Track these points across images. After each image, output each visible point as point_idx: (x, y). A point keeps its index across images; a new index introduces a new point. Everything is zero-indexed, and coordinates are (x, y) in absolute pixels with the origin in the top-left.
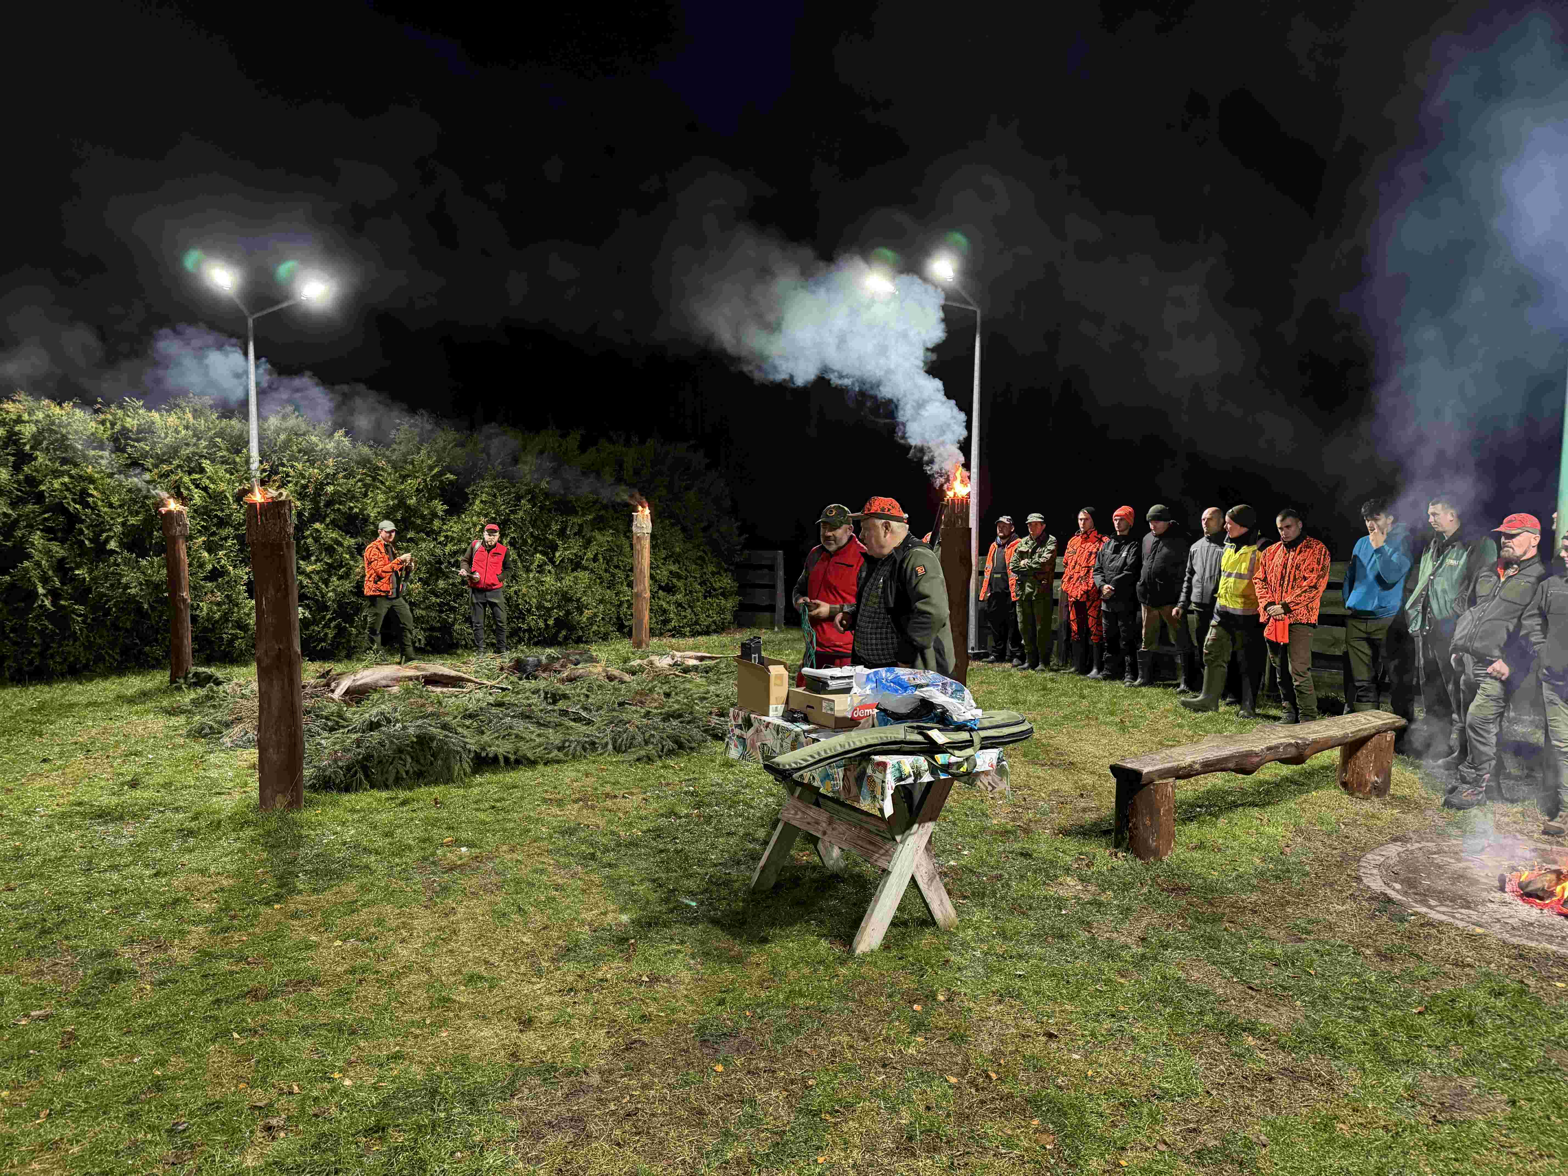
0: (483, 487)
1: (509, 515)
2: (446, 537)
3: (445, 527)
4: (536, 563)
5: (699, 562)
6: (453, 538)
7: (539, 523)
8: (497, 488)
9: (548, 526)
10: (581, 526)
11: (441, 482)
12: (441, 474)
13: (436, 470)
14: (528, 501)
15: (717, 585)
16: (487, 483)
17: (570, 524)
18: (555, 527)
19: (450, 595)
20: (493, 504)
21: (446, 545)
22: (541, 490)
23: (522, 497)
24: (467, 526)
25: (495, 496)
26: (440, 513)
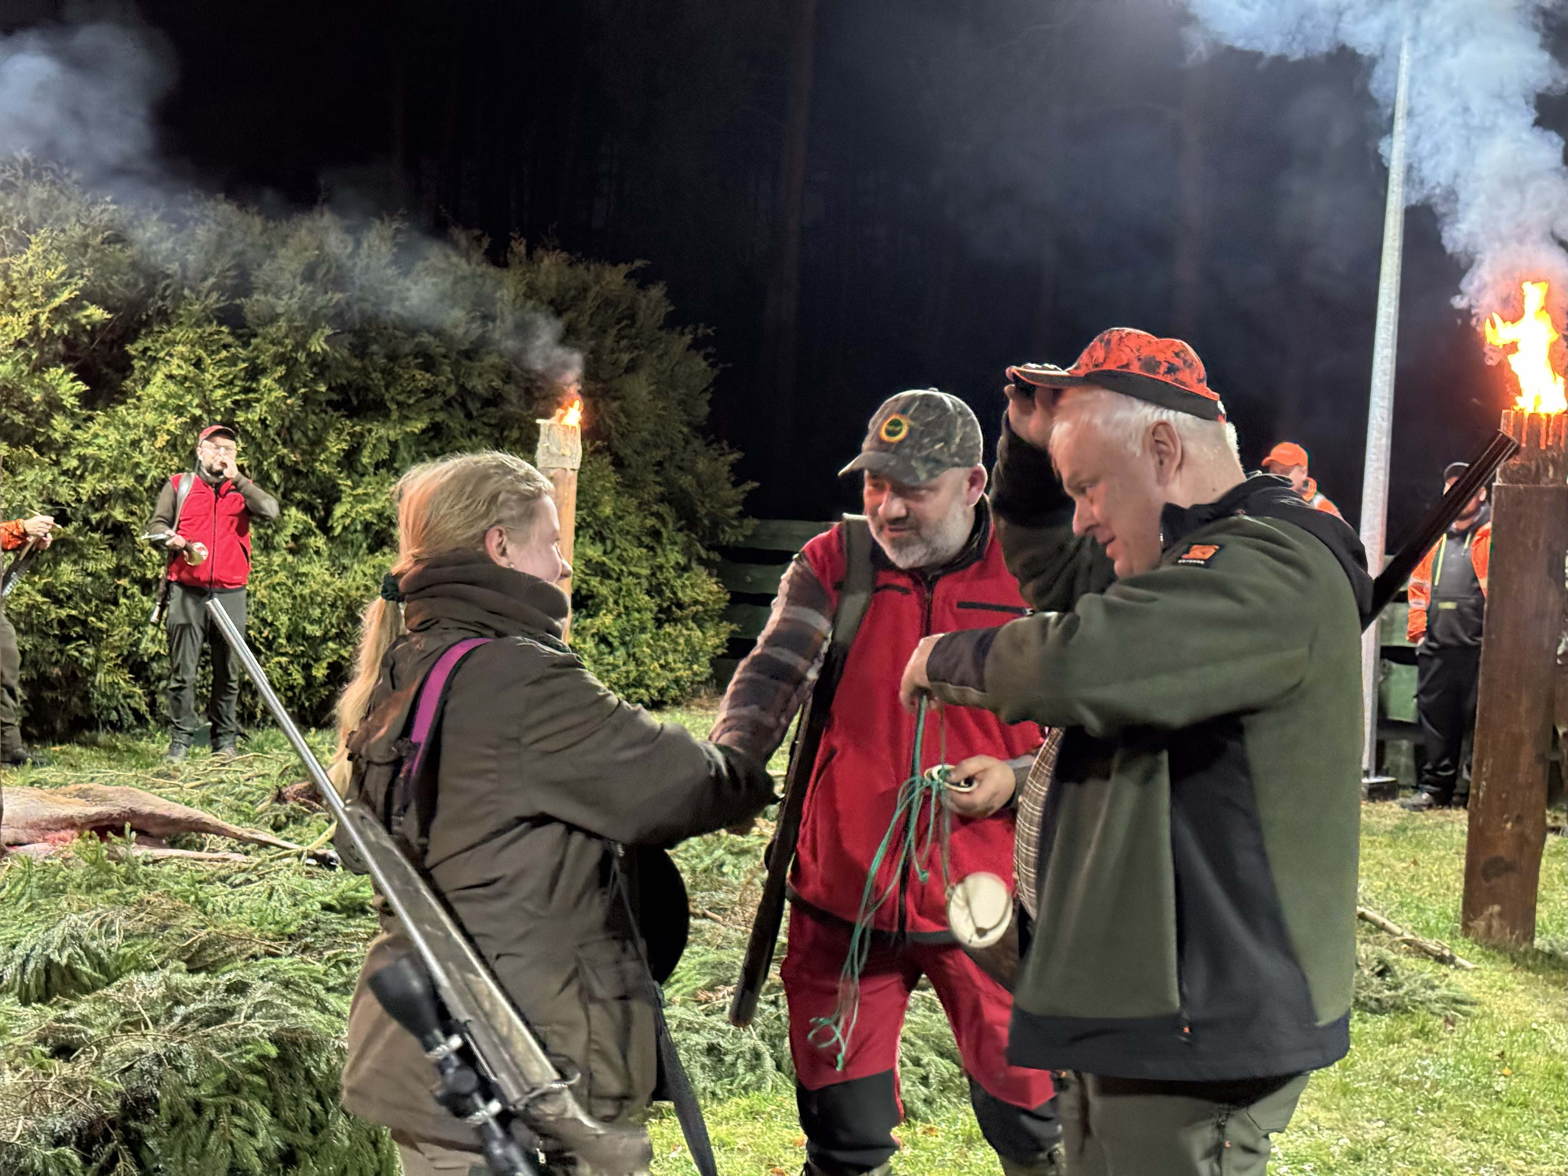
0: (172, 343)
1: (232, 412)
2: (82, 459)
3: (79, 434)
4: (290, 530)
5: (646, 540)
6: (98, 464)
7: (297, 435)
8: (205, 348)
9: (318, 442)
10: (394, 445)
11: (74, 323)
12: (75, 304)
13: (64, 296)
14: (280, 381)
15: (685, 596)
16: (179, 334)
17: (372, 439)
18: (336, 446)
19: (88, 602)
20: (195, 385)
21: (82, 478)
22: (309, 355)
23: (263, 371)
24: (131, 436)
25: (198, 364)
26: (70, 401)
